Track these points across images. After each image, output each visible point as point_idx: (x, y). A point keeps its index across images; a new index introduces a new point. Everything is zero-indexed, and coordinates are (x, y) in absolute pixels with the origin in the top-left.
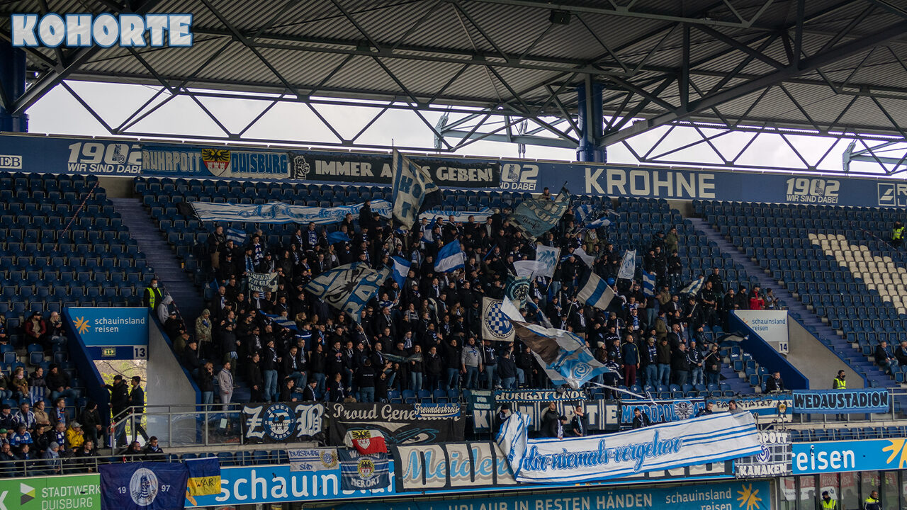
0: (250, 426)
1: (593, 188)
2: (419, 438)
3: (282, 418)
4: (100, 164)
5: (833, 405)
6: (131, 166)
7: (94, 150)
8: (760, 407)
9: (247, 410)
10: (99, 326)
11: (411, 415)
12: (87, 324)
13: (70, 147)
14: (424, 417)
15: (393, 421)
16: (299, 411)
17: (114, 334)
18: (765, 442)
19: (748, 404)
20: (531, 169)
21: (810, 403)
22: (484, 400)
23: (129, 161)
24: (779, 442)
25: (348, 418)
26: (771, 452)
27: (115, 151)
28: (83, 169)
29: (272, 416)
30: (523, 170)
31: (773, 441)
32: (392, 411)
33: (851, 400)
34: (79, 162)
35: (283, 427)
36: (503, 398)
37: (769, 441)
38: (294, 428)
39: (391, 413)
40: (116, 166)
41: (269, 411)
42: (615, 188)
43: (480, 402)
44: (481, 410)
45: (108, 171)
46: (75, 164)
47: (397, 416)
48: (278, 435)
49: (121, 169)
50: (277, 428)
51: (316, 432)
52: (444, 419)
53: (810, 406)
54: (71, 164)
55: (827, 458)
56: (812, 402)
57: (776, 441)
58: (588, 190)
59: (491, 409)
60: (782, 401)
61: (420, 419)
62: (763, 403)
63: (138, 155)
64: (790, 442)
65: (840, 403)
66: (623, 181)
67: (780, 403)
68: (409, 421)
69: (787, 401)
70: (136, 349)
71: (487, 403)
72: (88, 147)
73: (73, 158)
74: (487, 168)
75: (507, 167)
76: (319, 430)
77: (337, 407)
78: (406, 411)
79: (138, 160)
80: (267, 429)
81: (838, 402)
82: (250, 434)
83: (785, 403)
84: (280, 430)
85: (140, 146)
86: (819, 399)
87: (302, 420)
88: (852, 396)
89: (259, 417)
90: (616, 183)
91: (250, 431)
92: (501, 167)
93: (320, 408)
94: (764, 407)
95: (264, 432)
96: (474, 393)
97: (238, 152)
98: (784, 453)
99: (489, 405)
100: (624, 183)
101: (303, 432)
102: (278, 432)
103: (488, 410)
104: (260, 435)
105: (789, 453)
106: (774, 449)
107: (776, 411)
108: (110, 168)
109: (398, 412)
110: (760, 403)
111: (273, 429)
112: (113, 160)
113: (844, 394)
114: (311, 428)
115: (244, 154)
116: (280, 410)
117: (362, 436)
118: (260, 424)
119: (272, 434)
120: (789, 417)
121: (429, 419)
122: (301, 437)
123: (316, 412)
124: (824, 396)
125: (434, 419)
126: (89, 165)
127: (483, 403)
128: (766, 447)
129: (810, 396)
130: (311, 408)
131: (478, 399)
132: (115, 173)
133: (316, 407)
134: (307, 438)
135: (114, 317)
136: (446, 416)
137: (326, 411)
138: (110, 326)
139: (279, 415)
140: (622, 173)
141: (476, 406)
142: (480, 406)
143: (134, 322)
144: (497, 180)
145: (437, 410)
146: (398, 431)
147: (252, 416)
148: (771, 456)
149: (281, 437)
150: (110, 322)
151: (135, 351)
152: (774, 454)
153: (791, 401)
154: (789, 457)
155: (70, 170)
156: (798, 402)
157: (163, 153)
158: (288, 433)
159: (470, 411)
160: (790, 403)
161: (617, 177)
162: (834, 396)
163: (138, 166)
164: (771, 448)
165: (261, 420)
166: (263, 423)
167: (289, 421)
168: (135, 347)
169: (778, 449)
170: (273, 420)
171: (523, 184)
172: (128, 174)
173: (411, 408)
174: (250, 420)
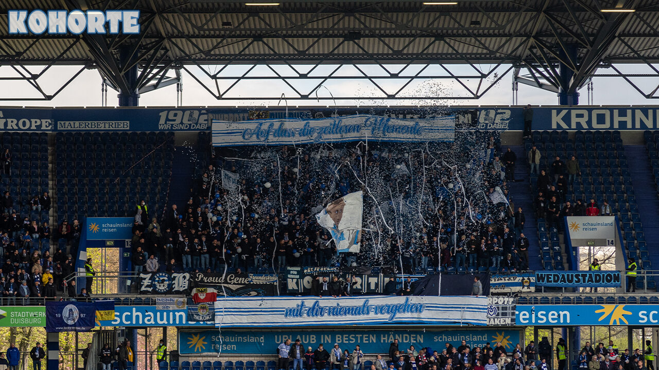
0: (143, 285)
1: (558, 124)
2: (251, 294)
3: (163, 281)
4: (180, 124)
5: (571, 281)
6: (200, 124)
7: (175, 115)
8: (507, 281)
9: (142, 275)
10: (105, 228)
11: (246, 281)
12: (98, 227)
13: (160, 114)
14: (255, 282)
15: (234, 284)
16: (174, 277)
17: (114, 232)
18: (494, 303)
19: (497, 279)
20: (505, 113)
21: (550, 280)
22: (296, 273)
23: (199, 121)
24: (506, 303)
25: (206, 281)
26: (499, 310)
27: (190, 116)
28: (168, 128)
29: (157, 279)
30: (497, 114)
31: (500, 303)
32: (235, 278)
33: (587, 278)
34: (166, 123)
35: (164, 286)
36: (309, 271)
37: (497, 303)
38: (170, 286)
39: (234, 279)
40: (190, 125)
41: (156, 277)
42: (578, 124)
43: (292, 274)
44: (292, 279)
45: (185, 128)
46: (163, 125)
47: (237, 281)
48: (161, 290)
49: (194, 126)
50: (160, 286)
51: (184, 289)
52: (268, 283)
53: (551, 282)
54: (160, 125)
55: (546, 316)
56: (552, 279)
57: (504, 303)
58: (554, 126)
59: (300, 278)
60: (526, 278)
61: (252, 283)
62: (510, 278)
63: (205, 117)
64: (514, 304)
65: (577, 280)
66: (586, 118)
67: (523, 279)
68: (245, 284)
69: (531, 278)
70: (127, 242)
71: (297, 275)
72: (172, 113)
73: (162, 121)
74: (467, 114)
75: (483, 112)
76: (186, 288)
77: (199, 275)
78: (244, 279)
79: (205, 120)
80: (155, 286)
81: (575, 279)
82: (143, 289)
83: (529, 279)
84: (162, 287)
85: (206, 111)
86: (558, 277)
87: (176, 282)
88: (588, 275)
89: (149, 280)
90: (579, 120)
91: (143, 287)
92: (478, 113)
93: (187, 275)
94: (510, 281)
95: (152, 288)
96: (289, 268)
97: (274, 111)
98: (509, 311)
99: (298, 276)
100: (587, 119)
101: (176, 289)
102: (160, 288)
103: (297, 279)
104: (150, 290)
105: (513, 311)
106: (500, 309)
107: (521, 284)
108: (187, 126)
109: (238, 278)
110: (507, 279)
111: (158, 286)
112: (188, 121)
113: (580, 274)
114: (181, 287)
115: (279, 113)
116: (162, 276)
117: (202, 291)
118: (150, 284)
119: (157, 289)
120: (533, 289)
121: (258, 283)
122: (175, 291)
123: (184, 277)
124: (563, 275)
125: (261, 283)
126: (172, 125)
127: (294, 274)
128: (494, 307)
129: (551, 275)
130: (181, 275)
131: (291, 272)
132: (189, 129)
133: (185, 274)
134: (178, 292)
135: (114, 223)
136: (269, 282)
137: (191, 277)
138: (111, 228)
139: (161, 278)
140: (586, 113)
141: (289, 276)
142: (293, 276)
143: (125, 226)
144: (475, 121)
145: (263, 278)
146: (238, 290)
147: (145, 279)
148: (498, 313)
149: (162, 291)
150: (111, 226)
151: (126, 243)
152: (501, 311)
153: (534, 278)
154: (513, 314)
155: (160, 128)
156: (539, 278)
157: (222, 115)
158: (167, 289)
159: (285, 279)
160: (533, 279)
161: (578, 116)
162: (572, 275)
163: (205, 124)
164: (498, 308)
165: (150, 281)
166: (151, 283)
167: (168, 282)
168: (126, 240)
169: (504, 308)
170: (158, 281)
171: (497, 124)
172: (198, 129)
173: (246, 276)
174: (143, 281)
